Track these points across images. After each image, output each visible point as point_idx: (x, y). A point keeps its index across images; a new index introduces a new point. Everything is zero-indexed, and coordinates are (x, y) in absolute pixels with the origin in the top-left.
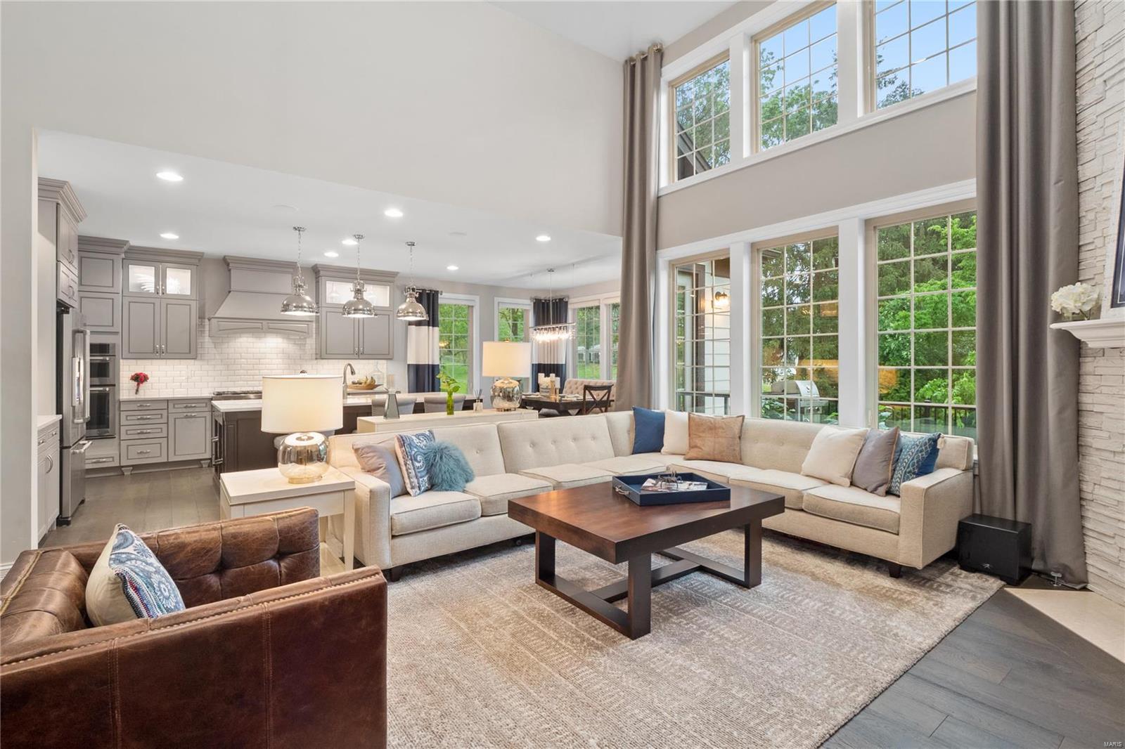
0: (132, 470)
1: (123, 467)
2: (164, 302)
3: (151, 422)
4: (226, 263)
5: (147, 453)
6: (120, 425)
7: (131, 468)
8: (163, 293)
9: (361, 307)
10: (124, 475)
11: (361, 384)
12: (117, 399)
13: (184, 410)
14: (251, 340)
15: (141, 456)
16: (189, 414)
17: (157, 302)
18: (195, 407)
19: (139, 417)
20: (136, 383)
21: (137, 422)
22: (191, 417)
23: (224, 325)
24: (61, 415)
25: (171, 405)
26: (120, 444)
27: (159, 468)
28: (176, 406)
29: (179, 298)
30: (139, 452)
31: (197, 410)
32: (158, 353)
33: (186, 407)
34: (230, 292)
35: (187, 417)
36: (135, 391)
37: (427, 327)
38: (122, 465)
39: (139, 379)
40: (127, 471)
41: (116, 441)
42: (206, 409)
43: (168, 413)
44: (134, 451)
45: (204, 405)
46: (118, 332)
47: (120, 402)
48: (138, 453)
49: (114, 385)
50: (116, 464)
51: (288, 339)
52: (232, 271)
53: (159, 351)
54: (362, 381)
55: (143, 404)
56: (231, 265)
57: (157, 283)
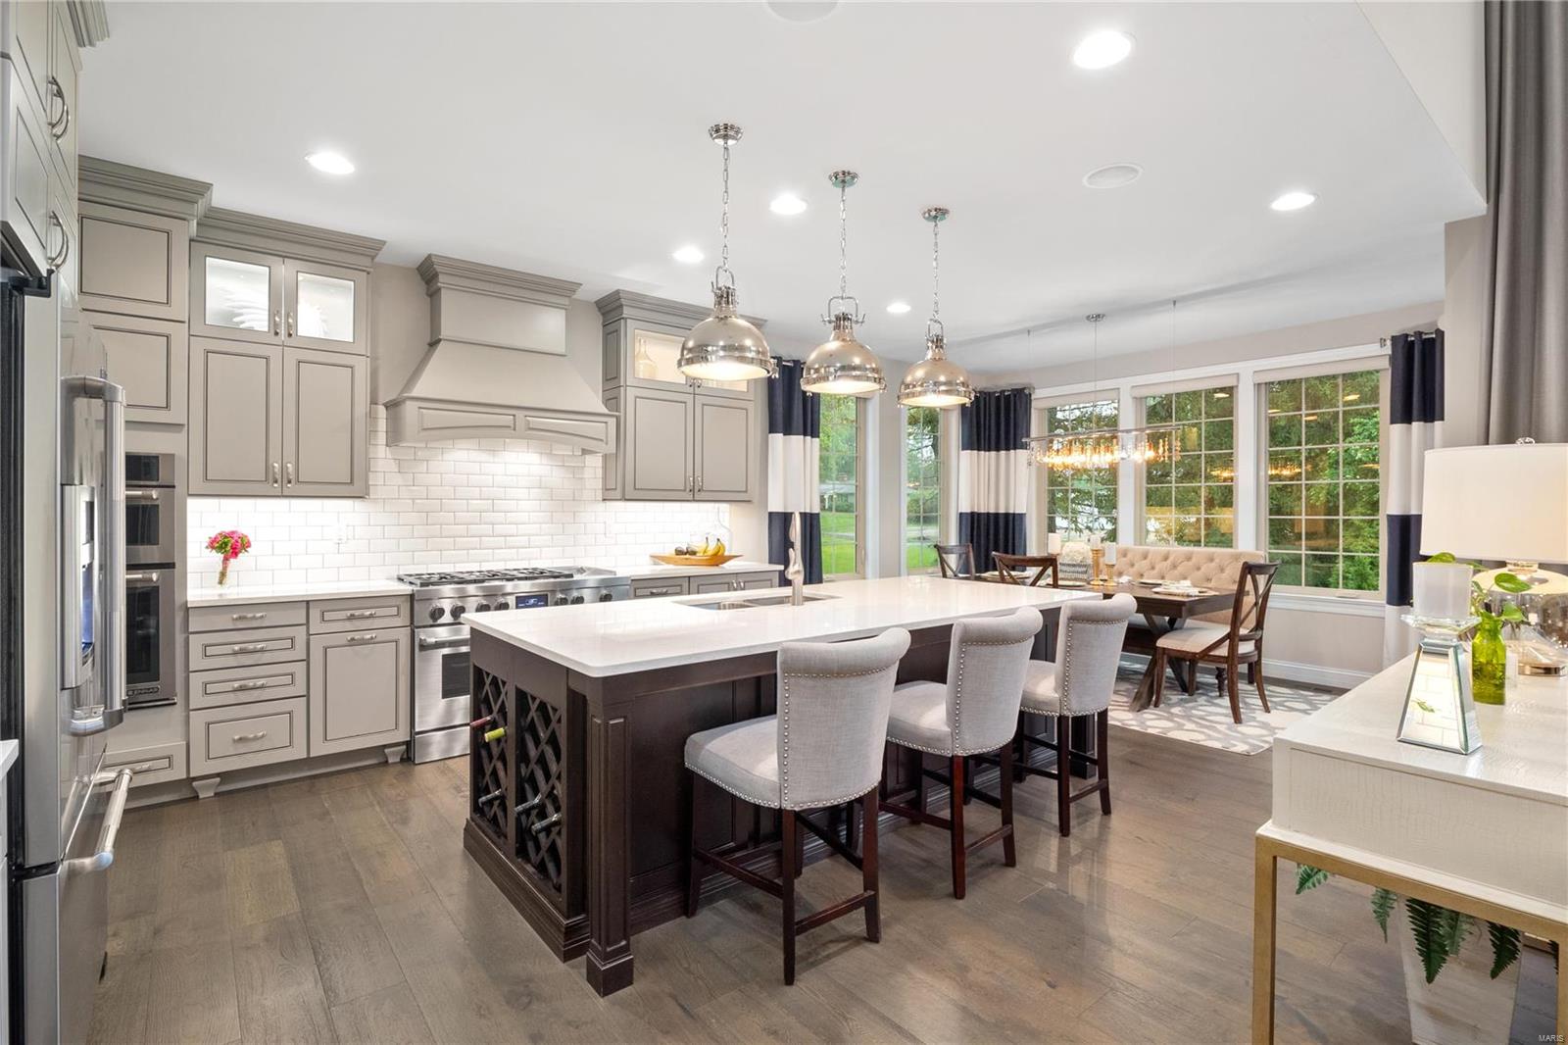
0: (220, 784)
1: (195, 779)
2: (292, 356)
3: (266, 657)
4: (428, 275)
5: (256, 739)
6: (187, 671)
7: (218, 779)
8: (290, 335)
9: (857, 361)
10: (196, 797)
11: (694, 553)
12: (178, 601)
13: (348, 626)
14: (475, 455)
15: (242, 748)
16: (357, 636)
17: (274, 353)
18: (371, 616)
19: (237, 648)
20: (220, 556)
21: (231, 661)
22: (364, 642)
23: (434, 417)
24: (15, 743)
25: (315, 614)
26: (188, 717)
27: (287, 772)
28: (327, 616)
29: (325, 349)
30: (236, 737)
31: (377, 623)
32: (279, 483)
33: (352, 617)
34: (434, 344)
35: (353, 642)
36: (217, 576)
37: (802, 437)
38: (192, 775)
39: (230, 546)
40: (207, 788)
41: (177, 712)
42: (398, 622)
43: (308, 635)
44: (224, 737)
45: (394, 611)
46: (183, 425)
47: (187, 609)
48: (234, 741)
49: (171, 566)
50: (178, 773)
51: (550, 455)
52: (445, 296)
53: (279, 477)
54: (697, 549)
55: (245, 614)
56: (442, 278)
57: (273, 312)
